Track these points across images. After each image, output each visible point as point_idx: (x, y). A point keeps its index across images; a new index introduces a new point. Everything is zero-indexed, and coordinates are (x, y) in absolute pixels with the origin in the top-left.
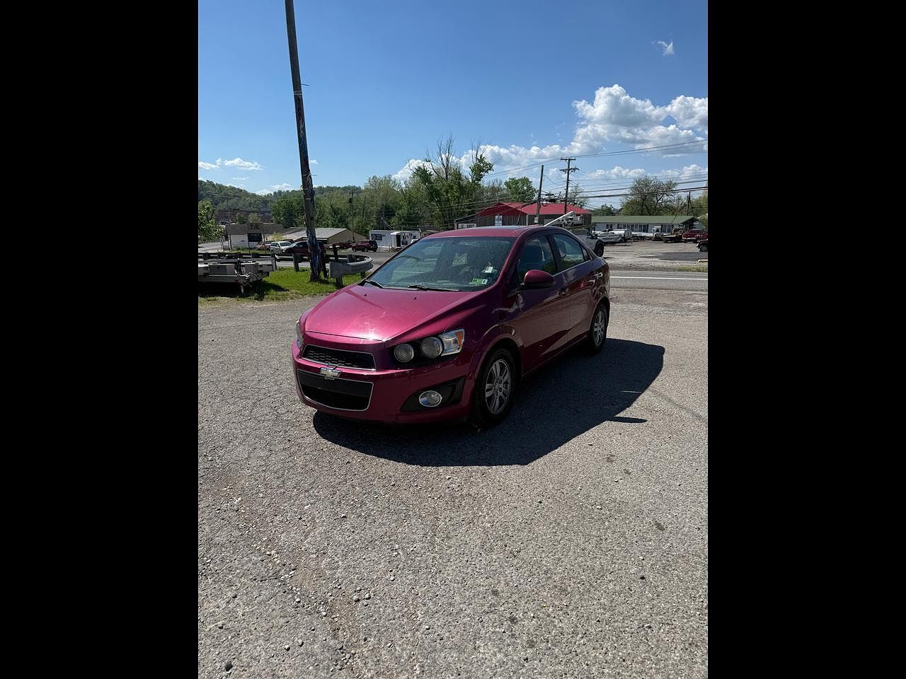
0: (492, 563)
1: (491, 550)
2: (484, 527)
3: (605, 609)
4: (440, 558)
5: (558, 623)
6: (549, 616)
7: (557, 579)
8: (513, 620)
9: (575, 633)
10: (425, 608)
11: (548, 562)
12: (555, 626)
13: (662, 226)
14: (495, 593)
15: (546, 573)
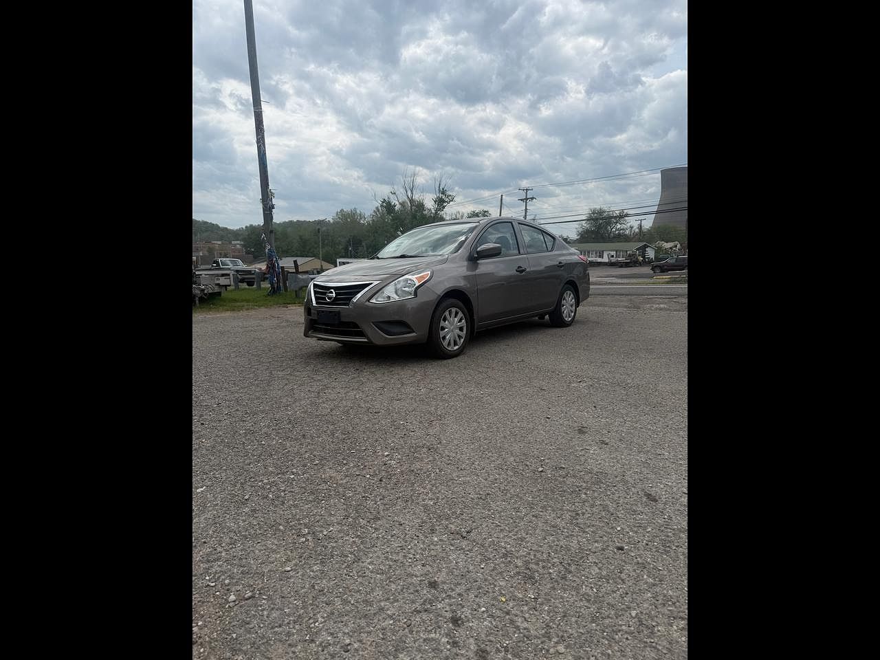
0: (432, 547)
1: (433, 531)
2: (425, 506)
3: (589, 601)
4: (362, 543)
5: (522, 622)
6: (508, 613)
7: (519, 563)
8: (456, 621)
9: (548, 636)
10: (328, 609)
11: (507, 543)
12: (518, 628)
13: (616, 252)
14: (433, 585)
15: (505, 556)
